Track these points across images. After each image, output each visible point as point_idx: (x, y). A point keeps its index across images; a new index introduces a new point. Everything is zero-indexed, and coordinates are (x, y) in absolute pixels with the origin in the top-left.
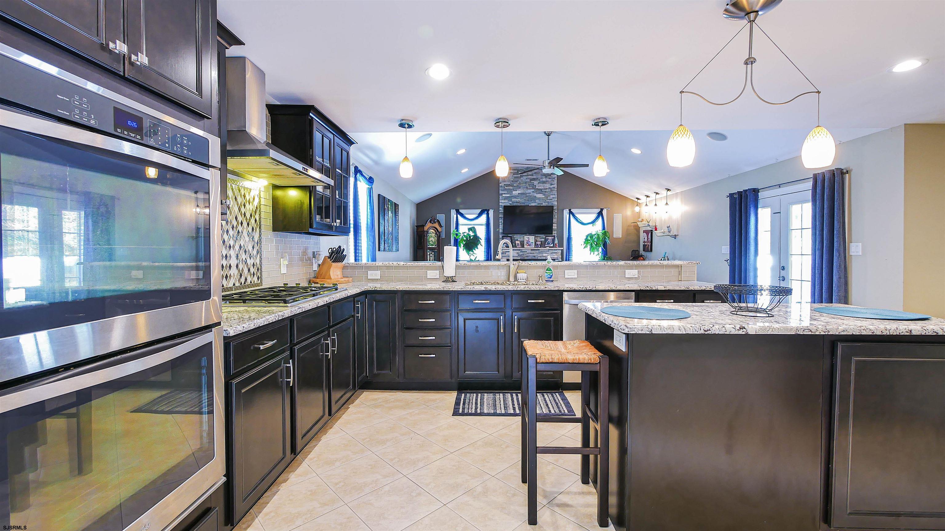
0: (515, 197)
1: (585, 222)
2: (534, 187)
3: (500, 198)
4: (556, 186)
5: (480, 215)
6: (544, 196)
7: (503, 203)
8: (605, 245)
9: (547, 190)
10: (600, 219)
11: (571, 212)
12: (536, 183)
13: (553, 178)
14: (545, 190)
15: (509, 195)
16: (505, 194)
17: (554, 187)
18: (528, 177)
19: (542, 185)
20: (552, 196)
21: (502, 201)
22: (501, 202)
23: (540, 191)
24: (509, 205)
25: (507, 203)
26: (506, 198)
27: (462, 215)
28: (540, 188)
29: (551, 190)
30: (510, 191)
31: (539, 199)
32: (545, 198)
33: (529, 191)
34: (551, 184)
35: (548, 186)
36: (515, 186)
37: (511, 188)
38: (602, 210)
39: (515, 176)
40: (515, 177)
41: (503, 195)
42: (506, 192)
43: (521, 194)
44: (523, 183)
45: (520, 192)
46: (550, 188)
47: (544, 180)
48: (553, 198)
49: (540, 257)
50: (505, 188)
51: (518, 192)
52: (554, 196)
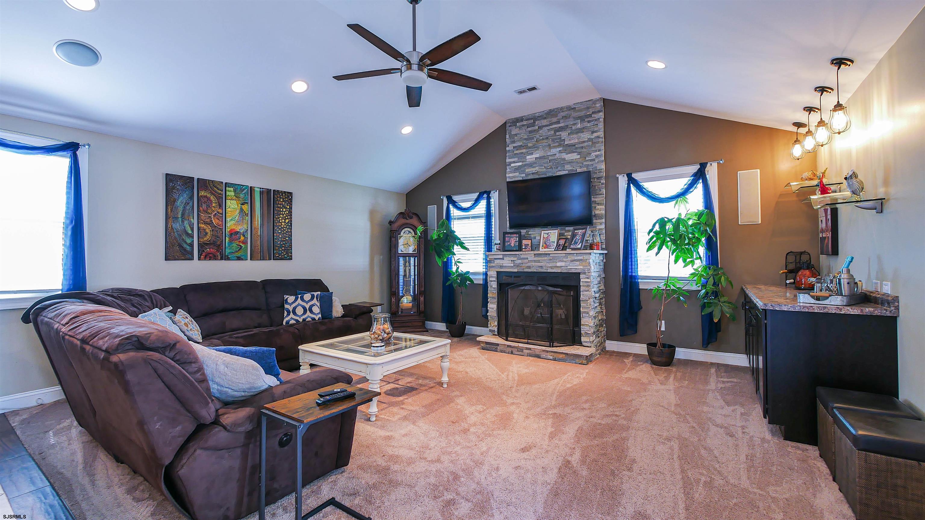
0: (531, 165)
1: (663, 196)
2: (561, 142)
3: (508, 170)
4: (601, 134)
5: (477, 201)
6: (579, 156)
7: (512, 176)
8: (711, 245)
9: (586, 144)
10: (700, 186)
11: (631, 181)
12: (564, 134)
13: (596, 120)
14: (581, 145)
15: (520, 164)
16: (514, 162)
17: (598, 137)
18: (551, 127)
19: (575, 136)
20: (593, 154)
21: (511, 175)
22: (509, 177)
23: (570, 148)
24: (521, 179)
25: (517, 176)
26: (517, 169)
27: (454, 204)
28: (572, 142)
29: (594, 143)
30: (522, 157)
31: (571, 162)
32: (581, 160)
33: (554, 151)
34: (593, 132)
35: (585, 136)
36: (530, 148)
37: (524, 151)
38: (703, 166)
39: (530, 129)
40: (530, 132)
41: (513, 165)
42: (516, 159)
43: (540, 158)
44: (543, 139)
45: (537, 156)
46: (590, 140)
47: (579, 126)
48: (597, 156)
49: (551, 267)
50: (515, 152)
51: (534, 156)
52: (598, 153)
